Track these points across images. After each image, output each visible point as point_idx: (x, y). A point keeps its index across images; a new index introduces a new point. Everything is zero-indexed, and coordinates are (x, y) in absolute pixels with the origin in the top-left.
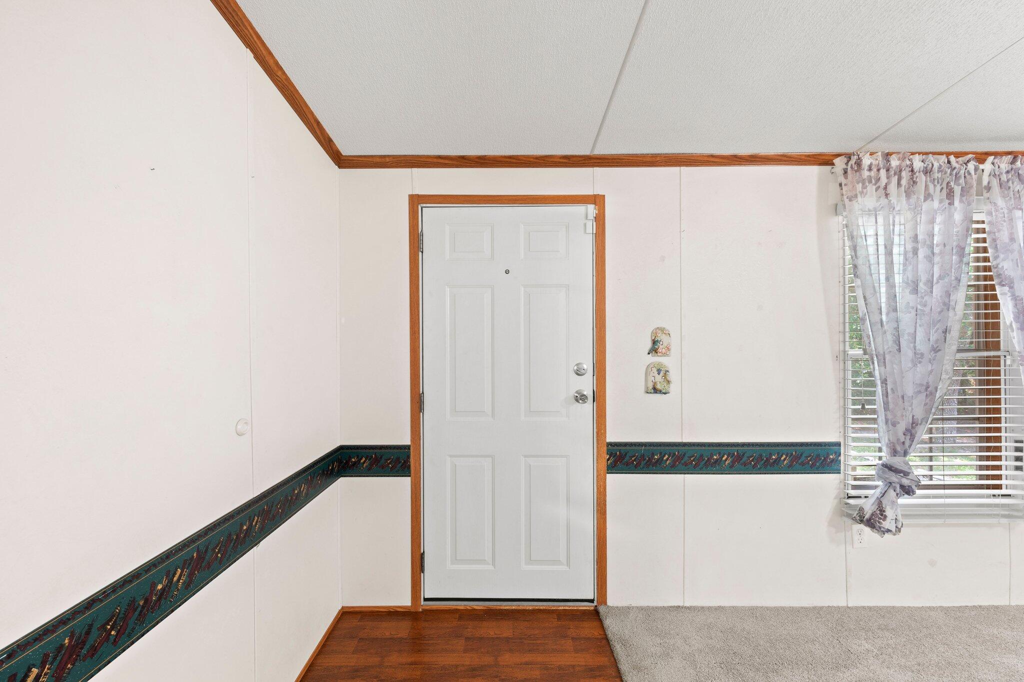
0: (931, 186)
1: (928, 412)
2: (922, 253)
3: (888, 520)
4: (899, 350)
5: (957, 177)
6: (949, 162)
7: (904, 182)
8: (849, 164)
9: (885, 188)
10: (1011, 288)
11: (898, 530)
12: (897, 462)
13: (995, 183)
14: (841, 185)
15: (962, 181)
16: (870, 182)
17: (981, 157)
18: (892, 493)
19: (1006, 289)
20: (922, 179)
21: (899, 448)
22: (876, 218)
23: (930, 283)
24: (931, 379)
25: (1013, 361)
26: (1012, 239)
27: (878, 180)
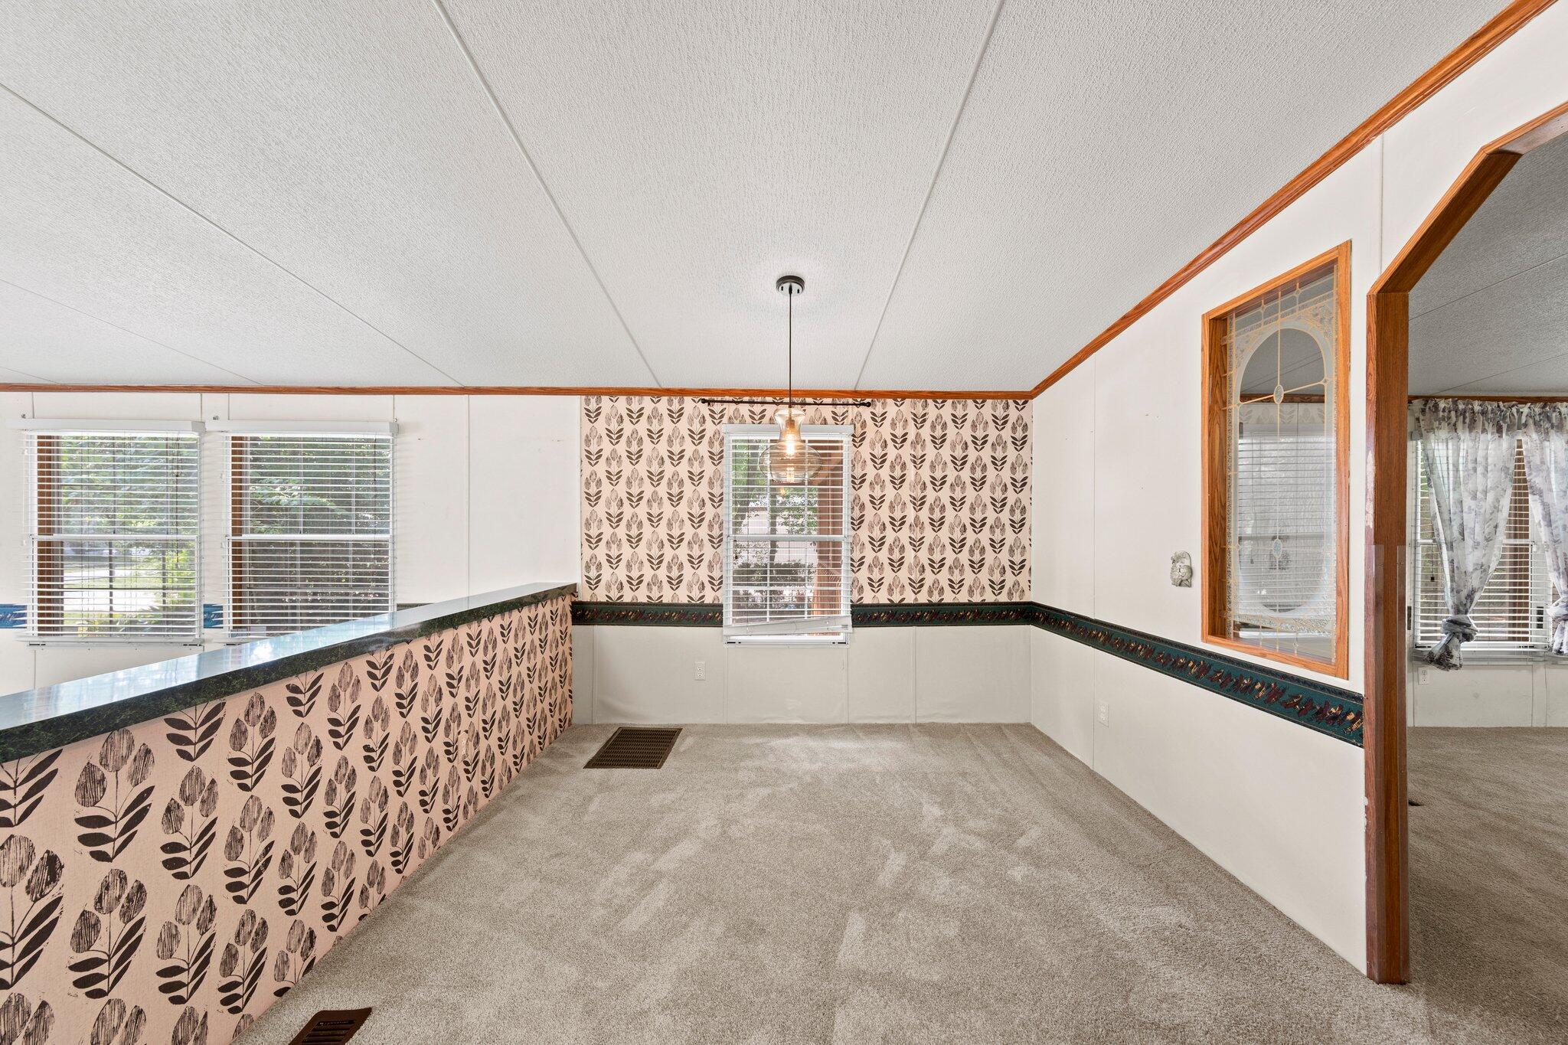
0: (1486, 424)
1: (1482, 582)
2: (1480, 470)
3: (1454, 658)
4: (1463, 539)
5: (1504, 418)
6: (1499, 406)
7: (1467, 420)
8: (1428, 406)
9: (1455, 425)
10: (1541, 496)
11: (1461, 666)
12: (1461, 617)
13: (1531, 421)
14: (1418, 419)
15: (1508, 420)
16: (1444, 420)
17: (1523, 400)
18: (1456, 640)
19: (1537, 497)
20: (1480, 418)
21: (1461, 608)
22: (1447, 446)
23: (1485, 492)
24: (1484, 561)
25: (1538, 549)
26: (1543, 462)
27: (1449, 418)
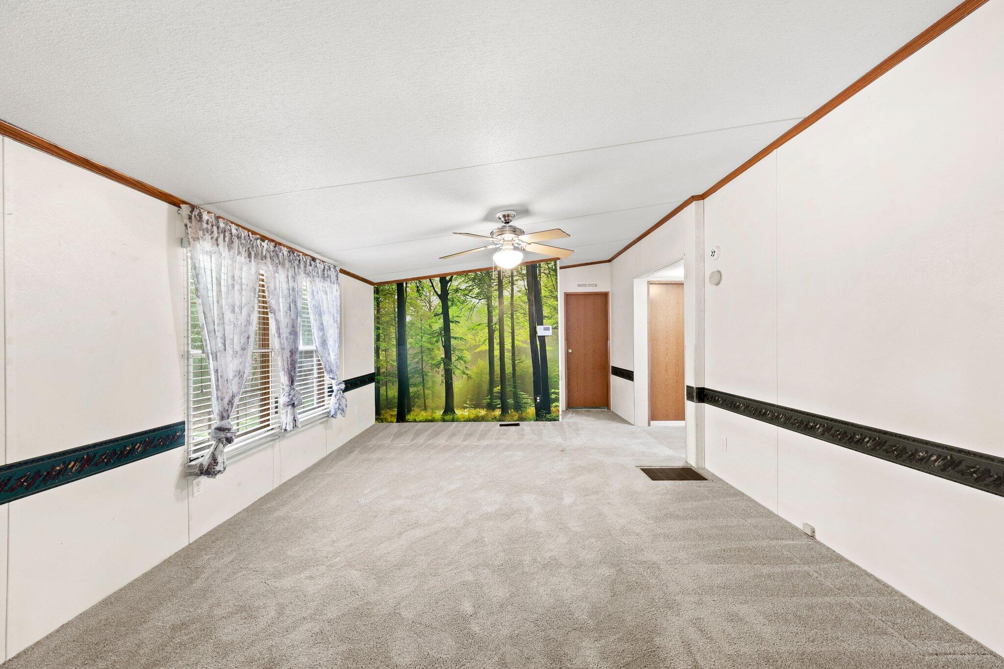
0: (241, 247)
1: (240, 388)
2: (237, 287)
3: (219, 464)
4: (225, 349)
5: (253, 247)
6: (249, 236)
7: (227, 239)
8: (194, 213)
9: (217, 240)
10: (275, 315)
11: (225, 468)
12: (224, 423)
13: (268, 255)
14: (186, 225)
15: (255, 249)
16: (208, 232)
17: (263, 238)
18: (221, 445)
19: (273, 314)
20: (236, 241)
21: (225, 415)
22: (211, 258)
23: (241, 308)
24: (241, 368)
25: (275, 354)
26: (275, 289)
27: (212, 232)
